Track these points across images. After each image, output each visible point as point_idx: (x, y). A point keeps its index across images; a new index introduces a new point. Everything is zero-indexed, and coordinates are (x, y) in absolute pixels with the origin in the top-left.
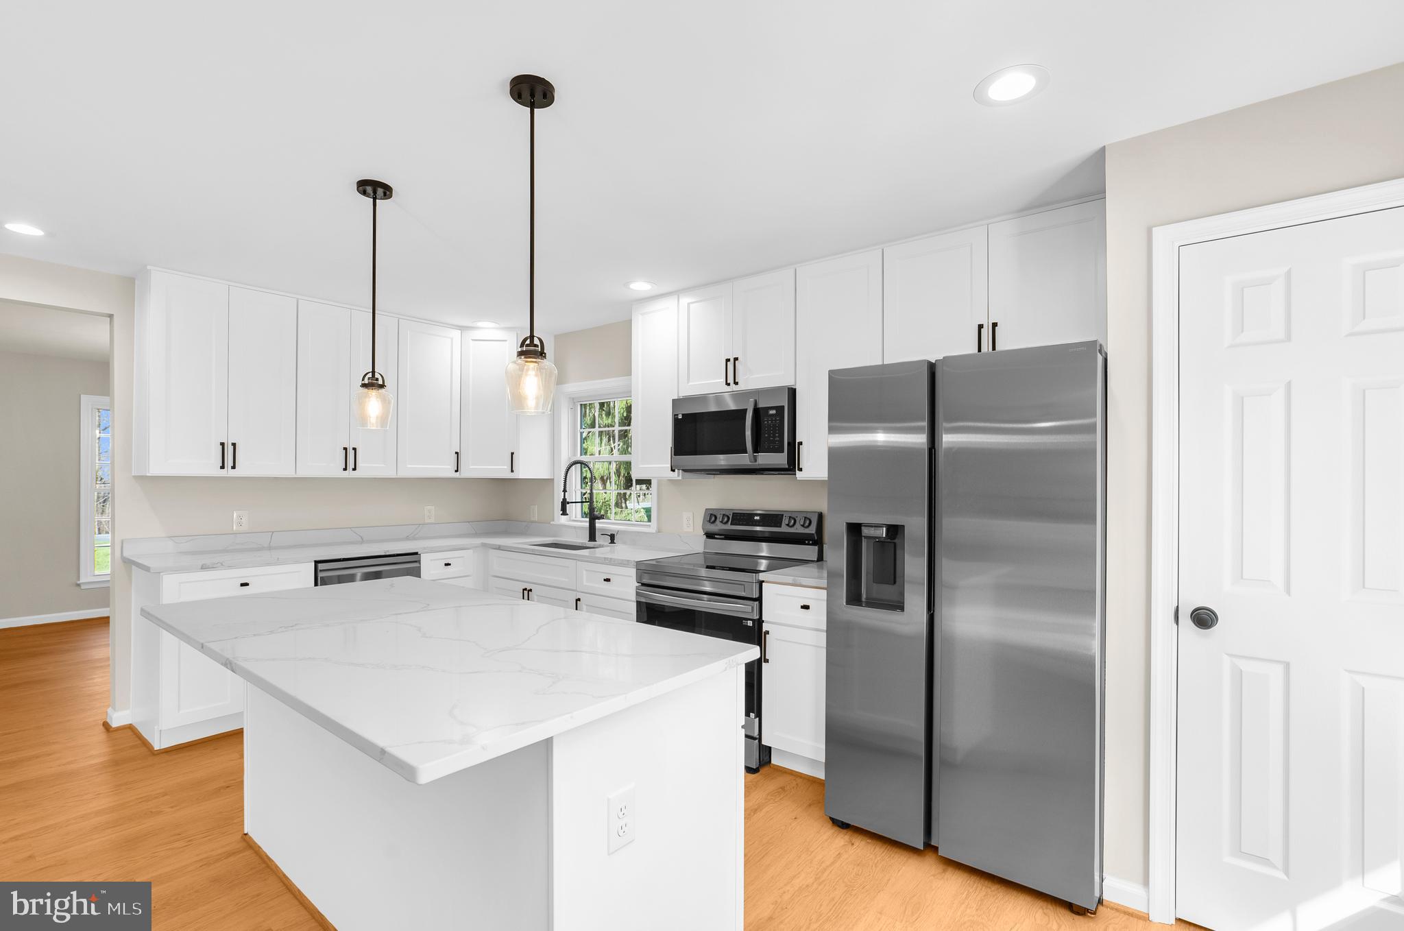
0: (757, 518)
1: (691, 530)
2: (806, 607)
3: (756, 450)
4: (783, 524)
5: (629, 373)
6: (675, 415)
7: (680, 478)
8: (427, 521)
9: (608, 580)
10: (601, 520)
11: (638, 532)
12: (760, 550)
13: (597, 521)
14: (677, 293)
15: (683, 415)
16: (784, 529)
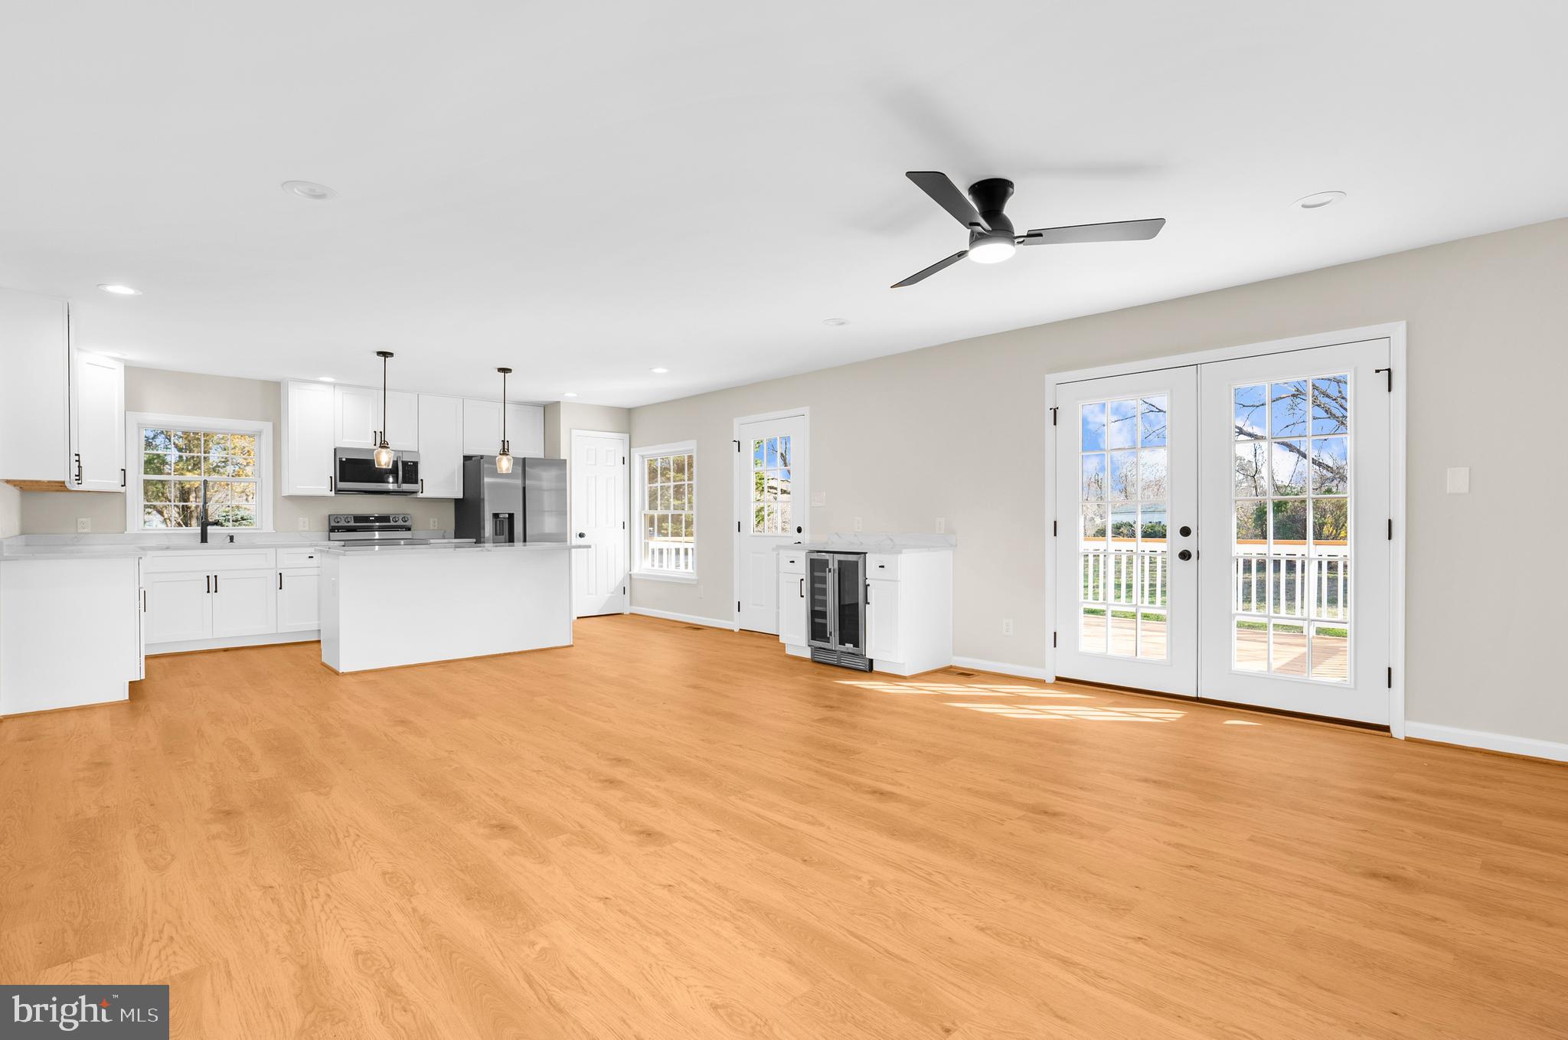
0: (372, 518)
1: (307, 528)
6: (337, 458)
7: (337, 496)
12: (375, 536)
14: (334, 385)
15: (344, 459)
16: (392, 523)
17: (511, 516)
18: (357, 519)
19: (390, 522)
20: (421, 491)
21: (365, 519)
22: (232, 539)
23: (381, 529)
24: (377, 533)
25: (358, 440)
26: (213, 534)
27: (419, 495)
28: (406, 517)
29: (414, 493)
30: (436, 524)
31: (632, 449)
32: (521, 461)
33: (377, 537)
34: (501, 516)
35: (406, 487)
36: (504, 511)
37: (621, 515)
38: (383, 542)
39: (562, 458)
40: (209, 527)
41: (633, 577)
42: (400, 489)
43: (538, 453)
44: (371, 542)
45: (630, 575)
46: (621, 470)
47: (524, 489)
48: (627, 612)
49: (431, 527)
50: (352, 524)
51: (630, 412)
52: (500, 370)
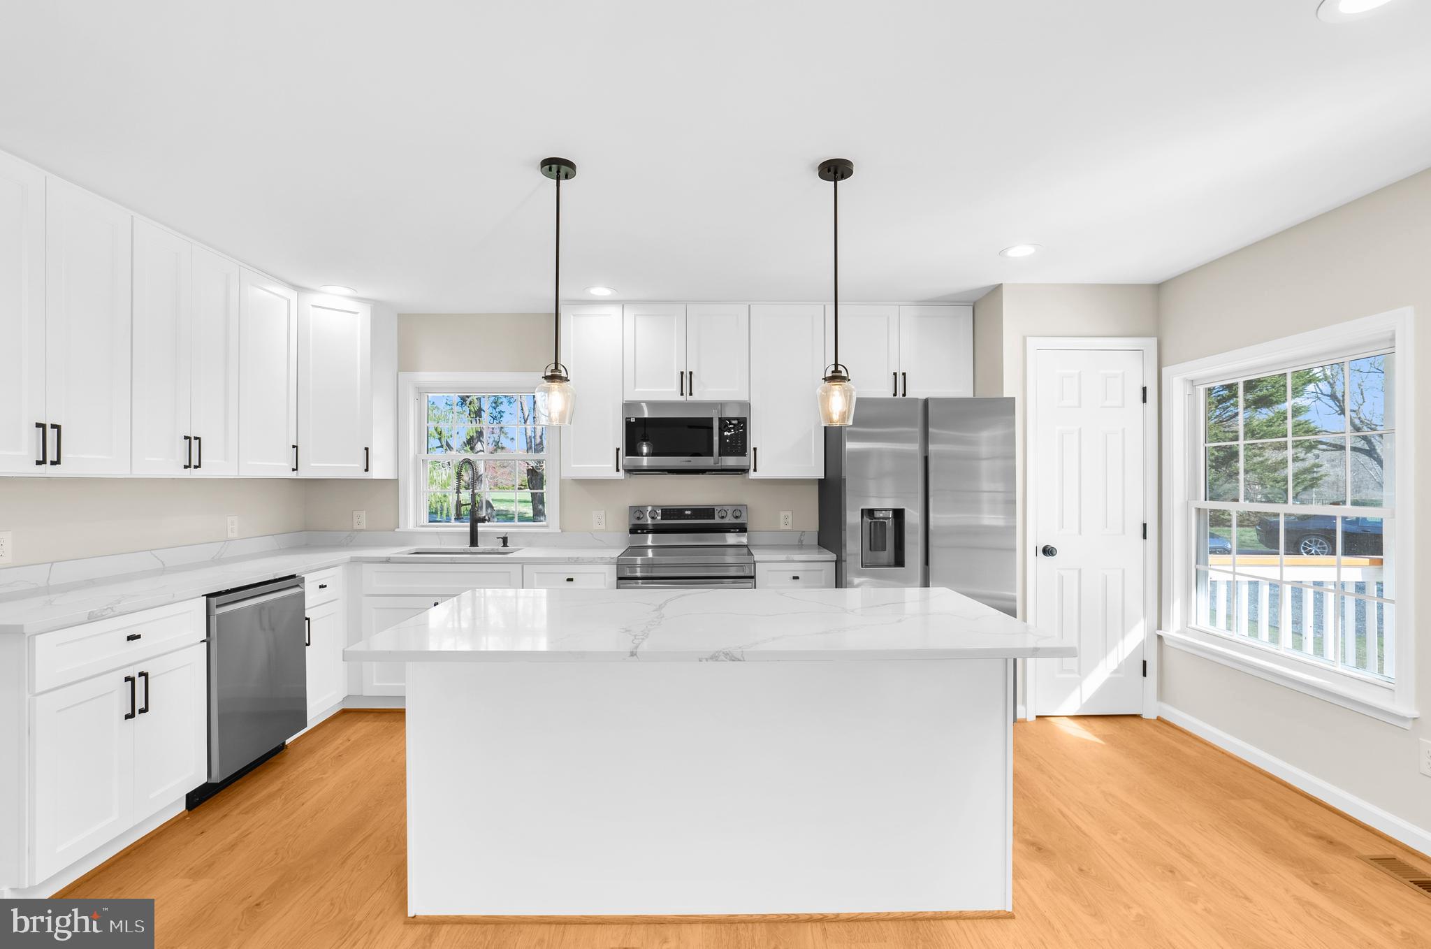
0: (688, 512)
1: (603, 527)
2: (796, 578)
3: (720, 455)
4: (716, 516)
6: (627, 418)
7: (623, 478)
8: (230, 535)
9: (570, 580)
10: (487, 523)
11: (536, 533)
13: (479, 524)
14: (623, 303)
15: (636, 419)
16: (717, 520)
17: (899, 514)
18: (670, 513)
19: (714, 518)
20: (752, 467)
21: (679, 512)
22: (505, 541)
25: (657, 389)
26: (485, 533)
27: (752, 475)
28: (739, 510)
29: (744, 471)
30: (790, 520)
31: (1164, 370)
32: (920, 407)
34: (878, 514)
35: (731, 461)
36: (884, 502)
37: (1139, 508)
39: (1004, 396)
41: (1167, 642)
42: (719, 466)
43: (960, 388)
45: (1160, 637)
46: (1138, 417)
47: (926, 459)
48: (1150, 714)
49: (782, 527)
51: (1158, 289)
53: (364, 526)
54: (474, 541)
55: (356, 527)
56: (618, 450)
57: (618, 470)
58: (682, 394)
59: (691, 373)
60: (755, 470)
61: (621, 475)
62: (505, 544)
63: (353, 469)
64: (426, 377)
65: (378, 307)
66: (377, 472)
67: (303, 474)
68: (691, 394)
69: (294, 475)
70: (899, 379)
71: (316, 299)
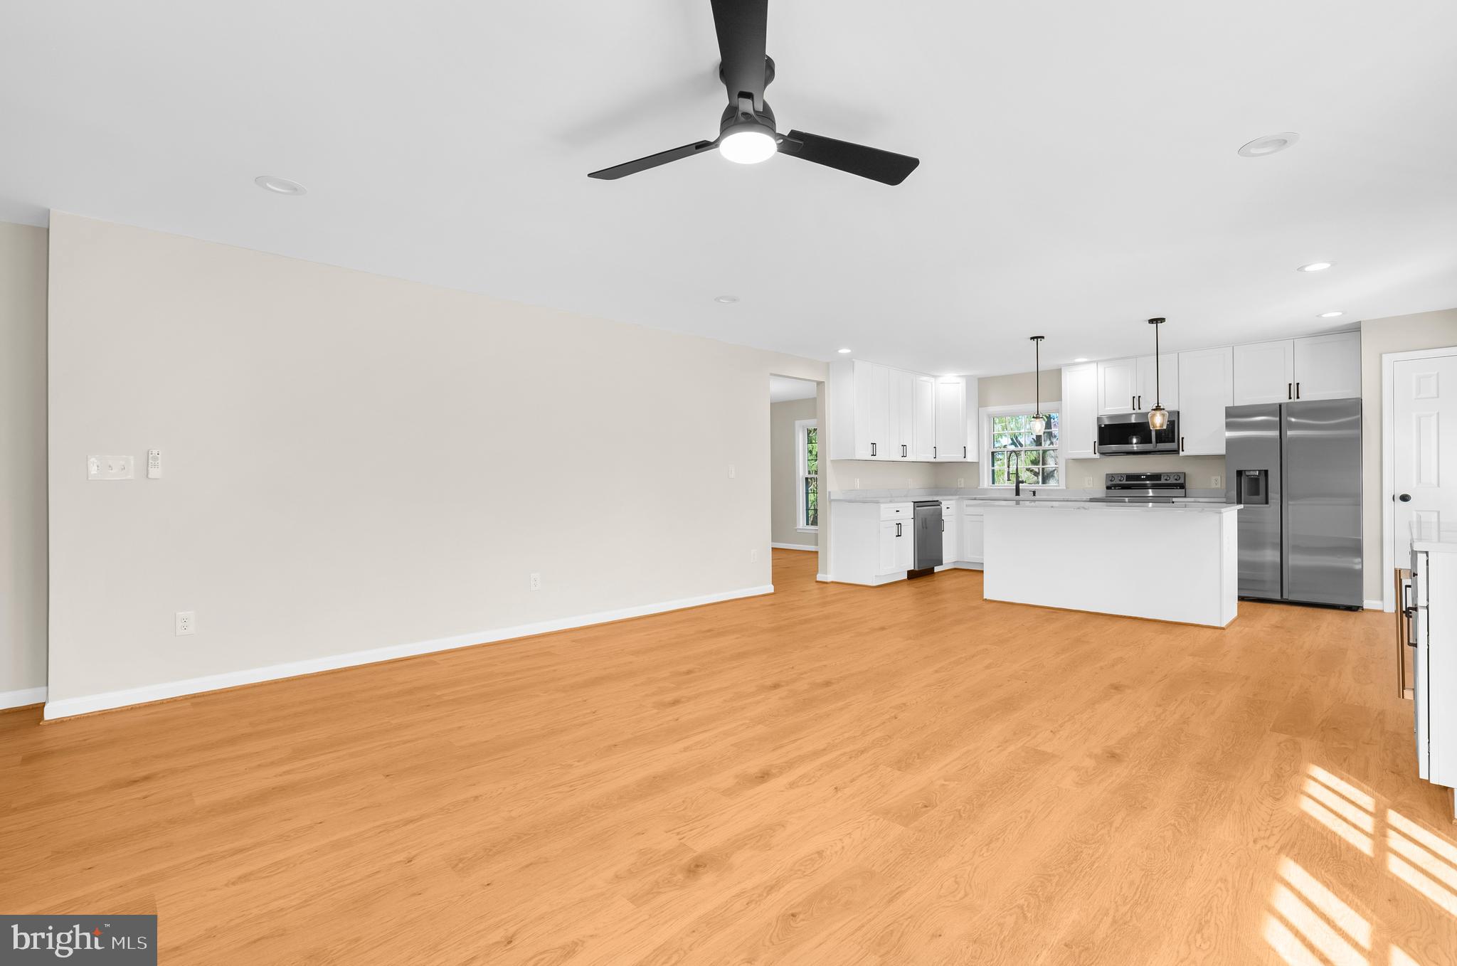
0: (1144, 477)
1: (1095, 485)
3: (1157, 442)
5: (1060, 399)
6: (1099, 425)
7: (1099, 458)
10: (1025, 483)
12: (1148, 493)
14: (1096, 362)
15: (1106, 425)
16: (1163, 481)
17: (1264, 473)
18: (1130, 477)
19: (1161, 480)
20: (1181, 449)
21: (1137, 477)
22: (1034, 493)
23: (1154, 487)
24: (1150, 490)
25: (1119, 407)
26: (1023, 490)
27: (1181, 453)
28: (1178, 475)
29: (1176, 452)
33: (1151, 494)
35: (1165, 446)
38: (1155, 500)
40: (1020, 484)
42: (1156, 449)
44: (1146, 500)
49: (1213, 486)
50: (1124, 482)
52: (1151, 321)
53: (962, 486)
54: (1018, 493)
55: (959, 486)
56: (1095, 442)
57: (1095, 453)
58: (1134, 409)
59: (1139, 397)
60: (1183, 451)
61: (1097, 456)
62: (1034, 495)
63: (958, 457)
64: (994, 409)
65: (968, 379)
66: (969, 459)
67: (938, 460)
68: (1139, 409)
69: (934, 460)
70: (1294, 389)
71: (940, 380)
